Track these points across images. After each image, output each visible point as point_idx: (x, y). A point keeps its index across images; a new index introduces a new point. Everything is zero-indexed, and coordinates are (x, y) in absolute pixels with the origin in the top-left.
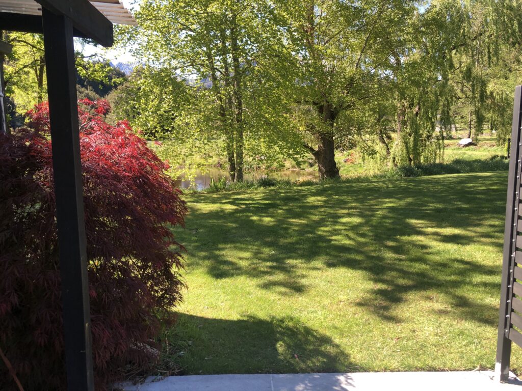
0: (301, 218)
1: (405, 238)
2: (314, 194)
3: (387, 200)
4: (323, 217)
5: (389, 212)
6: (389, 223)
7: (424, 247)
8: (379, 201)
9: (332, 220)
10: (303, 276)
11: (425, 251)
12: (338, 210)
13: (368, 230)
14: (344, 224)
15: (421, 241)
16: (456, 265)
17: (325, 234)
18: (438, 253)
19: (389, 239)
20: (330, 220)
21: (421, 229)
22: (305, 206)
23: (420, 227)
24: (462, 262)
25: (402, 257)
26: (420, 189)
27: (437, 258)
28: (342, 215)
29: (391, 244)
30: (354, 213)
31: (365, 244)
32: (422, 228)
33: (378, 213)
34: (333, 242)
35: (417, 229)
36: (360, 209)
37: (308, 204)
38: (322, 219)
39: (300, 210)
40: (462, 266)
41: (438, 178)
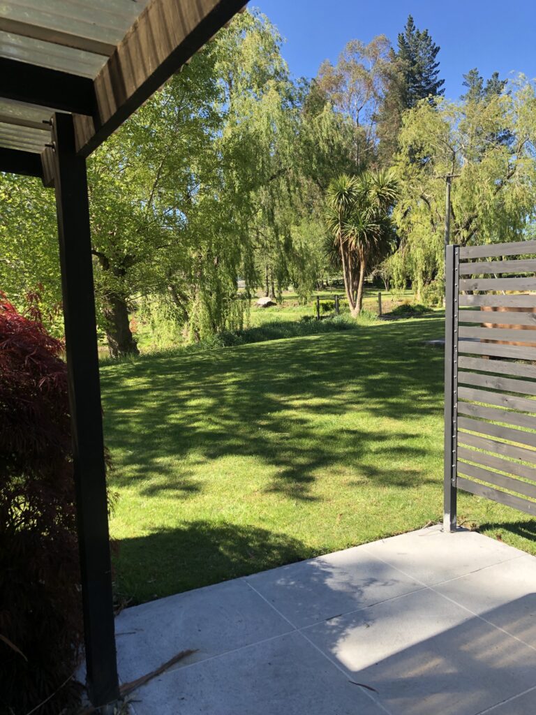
0: (135, 407)
1: (276, 414)
2: (129, 376)
3: (228, 374)
4: (164, 402)
5: (239, 388)
6: (247, 400)
7: (302, 421)
8: (219, 377)
9: (176, 405)
10: (192, 474)
11: (305, 425)
12: (176, 392)
13: (229, 411)
14: (196, 407)
15: (295, 415)
16: (345, 436)
17: (181, 422)
18: (321, 426)
19: (259, 417)
20: (174, 405)
21: (286, 403)
22: (128, 391)
23: (285, 401)
24: (349, 431)
25: (287, 435)
26: (256, 359)
27: (322, 431)
28: (186, 397)
29: (264, 423)
30: (199, 394)
31: (237, 426)
32: (288, 401)
33: (227, 390)
34: (198, 430)
35: (283, 403)
36: (202, 387)
37: (130, 389)
38: (163, 405)
39: (126, 397)
40: (352, 436)
41: (268, 345)
